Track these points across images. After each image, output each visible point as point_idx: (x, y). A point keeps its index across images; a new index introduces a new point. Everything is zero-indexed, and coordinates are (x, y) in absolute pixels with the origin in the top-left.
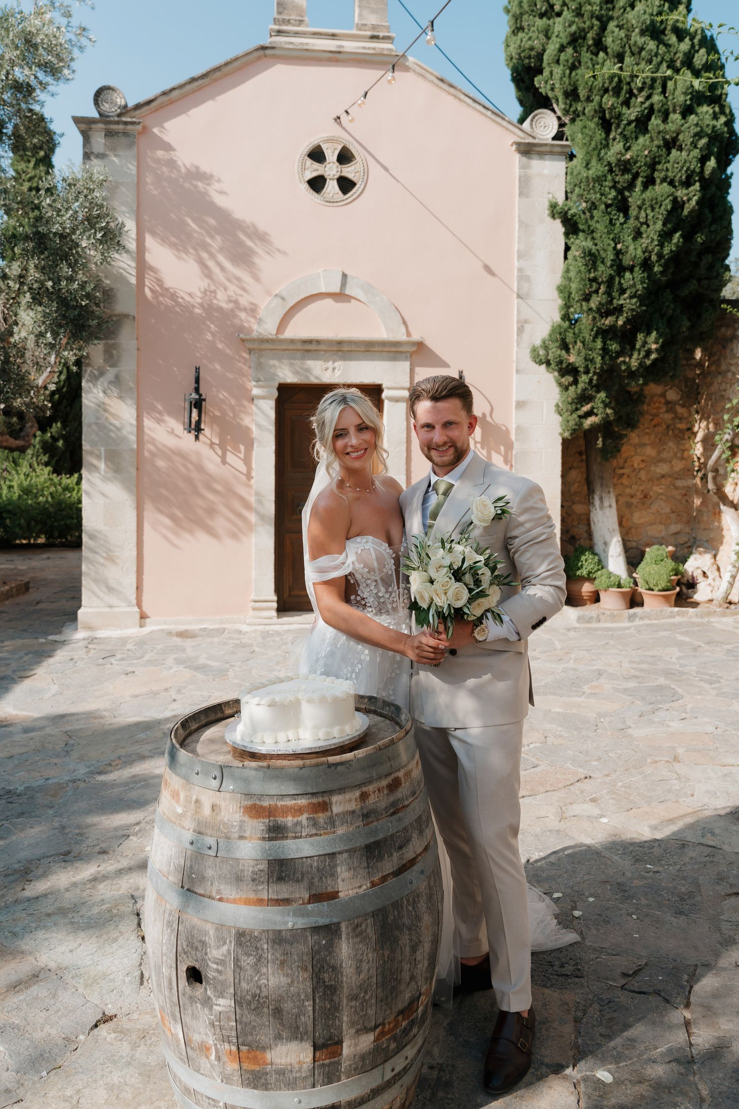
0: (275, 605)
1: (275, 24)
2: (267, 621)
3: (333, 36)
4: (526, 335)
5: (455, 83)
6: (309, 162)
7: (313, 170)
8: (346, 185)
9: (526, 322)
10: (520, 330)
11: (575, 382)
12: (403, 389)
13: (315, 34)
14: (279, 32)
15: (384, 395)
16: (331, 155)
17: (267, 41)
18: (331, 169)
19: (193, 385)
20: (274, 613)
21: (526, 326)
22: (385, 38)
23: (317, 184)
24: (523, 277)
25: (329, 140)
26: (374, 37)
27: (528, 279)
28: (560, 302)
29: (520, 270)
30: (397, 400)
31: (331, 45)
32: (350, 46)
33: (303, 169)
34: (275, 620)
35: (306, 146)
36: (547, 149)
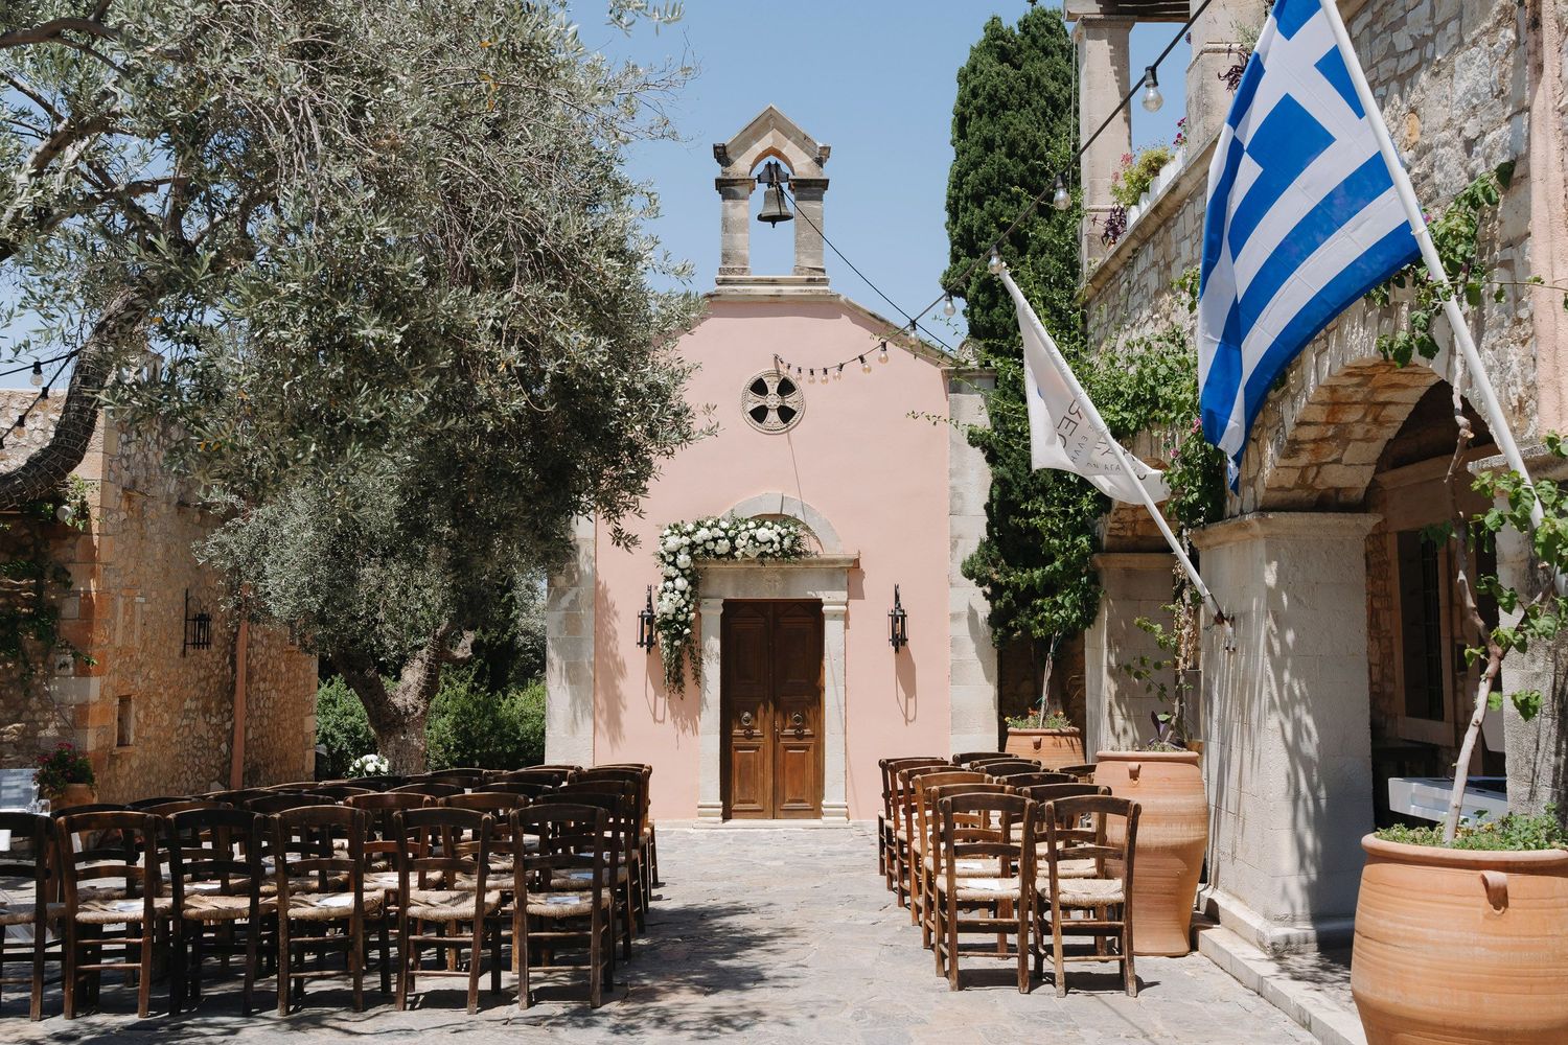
0: (721, 810)
1: (720, 273)
2: (713, 825)
3: (773, 282)
4: (959, 551)
5: (886, 318)
6: (751, 395)
7: (755, 401)
8: (786, 414)
9: (960, 537)
10: (954, 546)
11: (1001, 598)
12: (840, 604)
13: (756, 280)
14: (724, 282)
15: (824, 608)
16: (773, 387)
17: (714, 288)
18: (772, 400)
19: (646, 603)
20: (721, 819)
21: (959, 541)
22: (820, 280)
23: (759, 414)
24: (955, 494)
25: (769, 375)
26: (810, 281)
27: (961, 496)
28: (987, 520)
29: (952, 488)
30: (835, 616)
31: (771, 290)
32: (788, 290)
33: (745, 401)
34: (720, 825)
35: (749, 380)
36: (977, 374)
